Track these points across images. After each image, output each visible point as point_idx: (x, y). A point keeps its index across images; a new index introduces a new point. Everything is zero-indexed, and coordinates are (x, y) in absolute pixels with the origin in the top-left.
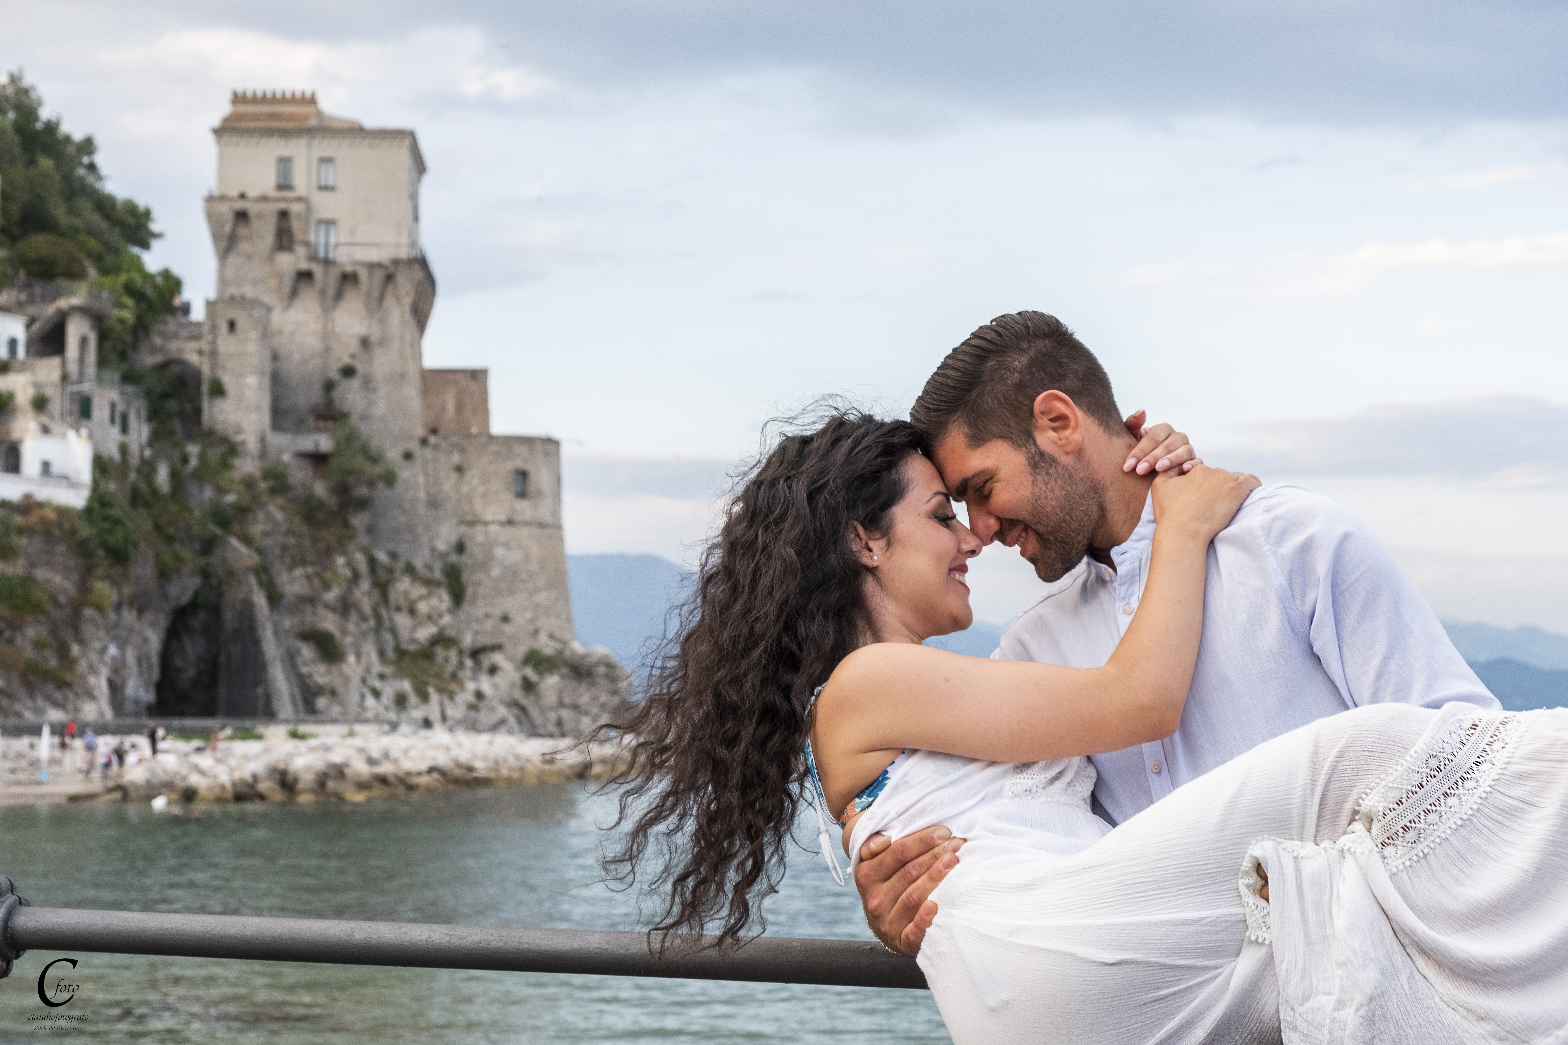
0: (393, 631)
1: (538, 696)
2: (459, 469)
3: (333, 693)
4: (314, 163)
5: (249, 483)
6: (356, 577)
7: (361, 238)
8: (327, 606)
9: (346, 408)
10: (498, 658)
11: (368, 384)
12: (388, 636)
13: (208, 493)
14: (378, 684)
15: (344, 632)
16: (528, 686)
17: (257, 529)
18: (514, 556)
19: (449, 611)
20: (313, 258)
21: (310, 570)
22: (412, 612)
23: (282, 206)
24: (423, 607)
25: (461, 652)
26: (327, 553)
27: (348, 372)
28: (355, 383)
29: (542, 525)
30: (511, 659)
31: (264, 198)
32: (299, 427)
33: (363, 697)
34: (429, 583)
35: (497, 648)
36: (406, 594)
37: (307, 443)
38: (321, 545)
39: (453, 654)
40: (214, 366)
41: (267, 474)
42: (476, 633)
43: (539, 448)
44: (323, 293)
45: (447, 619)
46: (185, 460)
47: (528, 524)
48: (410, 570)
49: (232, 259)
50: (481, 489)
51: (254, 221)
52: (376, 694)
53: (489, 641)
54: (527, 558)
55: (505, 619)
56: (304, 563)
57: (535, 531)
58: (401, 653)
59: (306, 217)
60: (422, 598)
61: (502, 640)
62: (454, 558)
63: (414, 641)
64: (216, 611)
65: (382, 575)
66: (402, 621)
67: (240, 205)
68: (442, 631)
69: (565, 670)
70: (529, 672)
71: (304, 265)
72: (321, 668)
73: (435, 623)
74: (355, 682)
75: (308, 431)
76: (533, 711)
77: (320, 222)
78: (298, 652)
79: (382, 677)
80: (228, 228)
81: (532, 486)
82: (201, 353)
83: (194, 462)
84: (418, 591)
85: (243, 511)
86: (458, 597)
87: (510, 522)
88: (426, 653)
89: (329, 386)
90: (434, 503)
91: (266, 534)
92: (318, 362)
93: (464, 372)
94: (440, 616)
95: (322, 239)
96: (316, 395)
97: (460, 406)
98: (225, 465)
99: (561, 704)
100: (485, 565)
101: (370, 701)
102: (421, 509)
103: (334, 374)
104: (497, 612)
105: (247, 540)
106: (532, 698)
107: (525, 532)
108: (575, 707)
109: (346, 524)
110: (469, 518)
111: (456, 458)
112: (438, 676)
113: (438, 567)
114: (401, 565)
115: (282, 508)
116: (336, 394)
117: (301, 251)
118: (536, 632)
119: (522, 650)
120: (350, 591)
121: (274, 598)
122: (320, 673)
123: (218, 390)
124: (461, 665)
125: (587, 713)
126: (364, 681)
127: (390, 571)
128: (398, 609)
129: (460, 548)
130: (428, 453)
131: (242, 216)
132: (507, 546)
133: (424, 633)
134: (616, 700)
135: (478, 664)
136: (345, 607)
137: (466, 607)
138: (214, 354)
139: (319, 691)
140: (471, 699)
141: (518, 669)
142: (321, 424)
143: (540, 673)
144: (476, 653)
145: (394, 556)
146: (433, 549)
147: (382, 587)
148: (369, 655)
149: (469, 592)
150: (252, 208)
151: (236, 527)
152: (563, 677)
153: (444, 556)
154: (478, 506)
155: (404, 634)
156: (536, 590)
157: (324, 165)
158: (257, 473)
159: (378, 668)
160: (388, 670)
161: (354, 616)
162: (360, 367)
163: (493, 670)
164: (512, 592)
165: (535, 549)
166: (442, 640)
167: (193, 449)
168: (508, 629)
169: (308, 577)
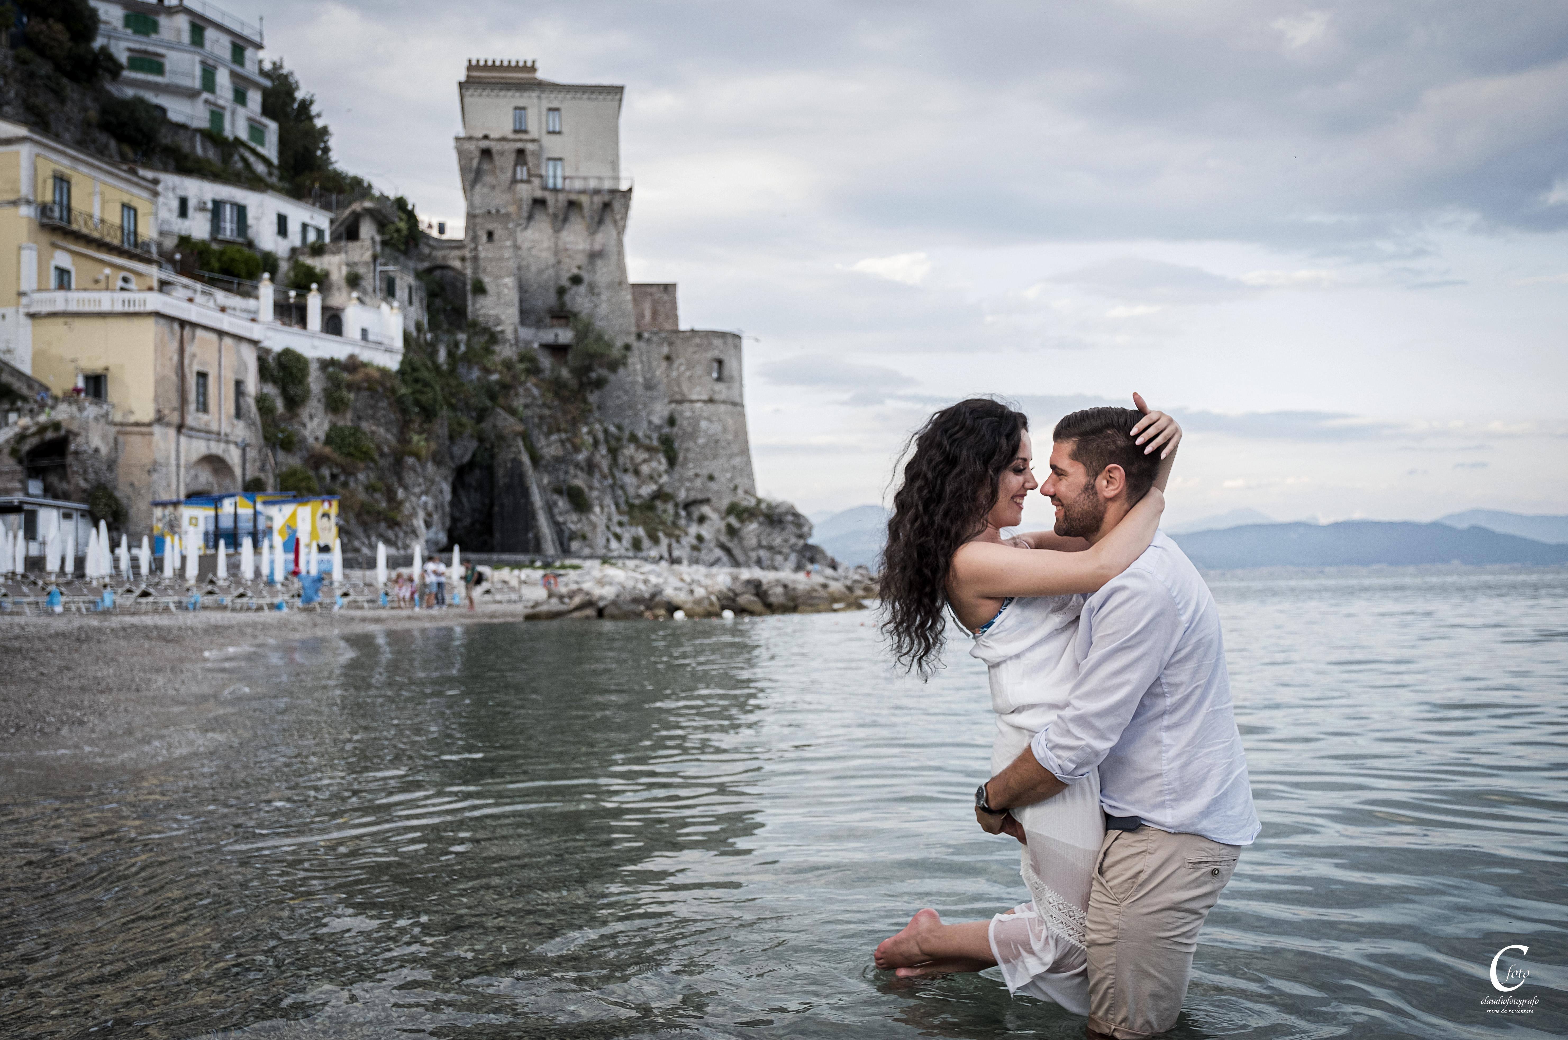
0: (622, 488)
1: (741, 540)
2: (668, 358)
3: (584, 537)
4: (544, 111)
5: (508, 365)
6: (596, 443)
7: (583, 172)
8: (577, 466)
9: (576, 309)
10: (706, 510)
11: (592, 289)
12: (620, 492)
13: (475, 373)
14: (618, 530)
15: (591, 488)
16: (732, 531)
17: (519, 403)
18: (715, 428)
19: (666, 472)
20: (545, 188)
21: (564, 436)
22: (637, 473)
23: (519, 145)
24: (645, 469)
25: (676, 505)
26: (574, 423)
27: (576, 280)
28: (582, 289)
29: (734, 404)
30: (716, 510)
31: (503, 139)
32: (539, 324)
33: (608, 540)
34: (649, 449)
35: (707, 501)
36: (632, 458)
37: (548, 336)
38: (569, 417)
39: (670, 507)
40: (476, 270)
41: (523, 358)
42: (688, 490)
43: (730, 341)
44: (555, 216)
45: (665, 479)
46: (457, 345)
47: (724, 402)
48: (633, 438)
49: (478, 188)
50: (688, 374)
51: (496, 157)
52: (618, 538)
53: (699, 496)
54: (725, 430)
55: (711, 478)
56: (559, 430)
57: (730, 407)
58: (631, 506)
59: (538, 155)
60: (645, 461)
61: (710, 495)
62: (666, 430)
63: (639, 496)
64: (490, 470)
65: (613, 443)
66: (629, 480)
67: (485, 144)
68: (661, 487)
69: (761, 519)
70: (733, 520)
71: (539, 194)
72: (574, 517)
73: (656, 482)
74: (601, 528)
75: (546, 327)
76: (737, 552)
77: (549, 159)
78: (555, 503)
79: (621, 524)
80: (475, 163)
81: (726, 372)
82: (463, 259)
83: (463, 348)
84: (642, 456)
85: (506, 387)
86: (672, 461)
87: (711, 401)
88: (649, 505)
89: (561, 291)
90: (649, 386)
91: (526, 406)
92: (551, 272)
93: (658, 285)
94: (660, 476)
95: (551, 173)
96: (551, 299)
97: (655, 314)
98: (488, 351)
99: (760, 546)
100: (693, 435)
101: (614, 544)
102: (640, 390)
103: (565, 282)
104: (705, 472)
105: (513, 412)
106: (736, 541)
107: (722, 408)
108: (770, 548)
109: (585, 401)
110: (678, 397)
111: (665, 350)
112: (662, 523)
113: (655, 436)
114: (626, 435)
115: (536, 385)
116: (567, 298)
117: (536, 182)
118: (736, 488)
119: (725, 503)
120: (593, 454)
121: (536, 460)
122: (573, 522)
123: (480, 289)
124: (677, 514)
125: (780, 553)
126: (608, 527)
127: (619, 439)
128: (626, 471)
129: (671, 421)
130: (643, 345)
131: (486, 153)
132: (709, 419)
133: (647, 490)
134: (801, 542)
135: (689, 516)
136: (590, 467)
137: (678, 468)
138: (475, 259)
139: (573, 536)
140: (694, 542)
141: (723, 518)
142: (555, 322)
143: (742, 521)
144: (688, 506)
145: (619, 428)
146: (650, 423)
147: (614, 452)
148: (609, 507)
149: (681, 457)
150: (495, 147)
151: (501, 401)
152: (761, 524)
153: (659, 428)
154: (685, 388)
155: (631, 491)
156: (732, 456)
157: (551, 113)
158: (515, 358)
159: (616, 518)
160: (625, 519)
161: (597, 475)
162: (586, 277)
163: (702, 519)
164: (715, 457)
165: (730, 422)
166: (661, 495)
167: (462, 337)
168: (713, 486)
169: (562, 442)
